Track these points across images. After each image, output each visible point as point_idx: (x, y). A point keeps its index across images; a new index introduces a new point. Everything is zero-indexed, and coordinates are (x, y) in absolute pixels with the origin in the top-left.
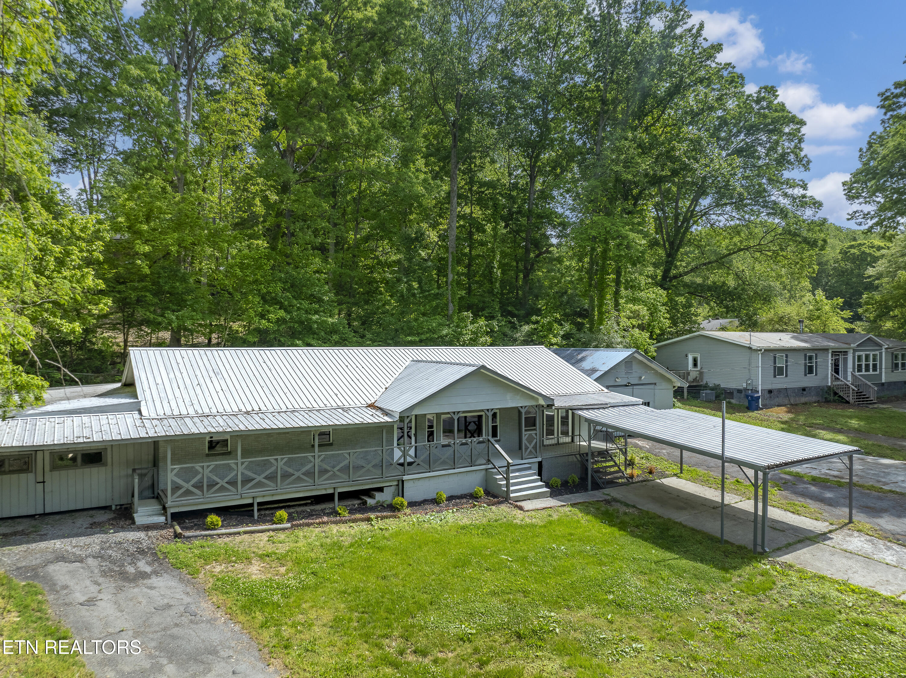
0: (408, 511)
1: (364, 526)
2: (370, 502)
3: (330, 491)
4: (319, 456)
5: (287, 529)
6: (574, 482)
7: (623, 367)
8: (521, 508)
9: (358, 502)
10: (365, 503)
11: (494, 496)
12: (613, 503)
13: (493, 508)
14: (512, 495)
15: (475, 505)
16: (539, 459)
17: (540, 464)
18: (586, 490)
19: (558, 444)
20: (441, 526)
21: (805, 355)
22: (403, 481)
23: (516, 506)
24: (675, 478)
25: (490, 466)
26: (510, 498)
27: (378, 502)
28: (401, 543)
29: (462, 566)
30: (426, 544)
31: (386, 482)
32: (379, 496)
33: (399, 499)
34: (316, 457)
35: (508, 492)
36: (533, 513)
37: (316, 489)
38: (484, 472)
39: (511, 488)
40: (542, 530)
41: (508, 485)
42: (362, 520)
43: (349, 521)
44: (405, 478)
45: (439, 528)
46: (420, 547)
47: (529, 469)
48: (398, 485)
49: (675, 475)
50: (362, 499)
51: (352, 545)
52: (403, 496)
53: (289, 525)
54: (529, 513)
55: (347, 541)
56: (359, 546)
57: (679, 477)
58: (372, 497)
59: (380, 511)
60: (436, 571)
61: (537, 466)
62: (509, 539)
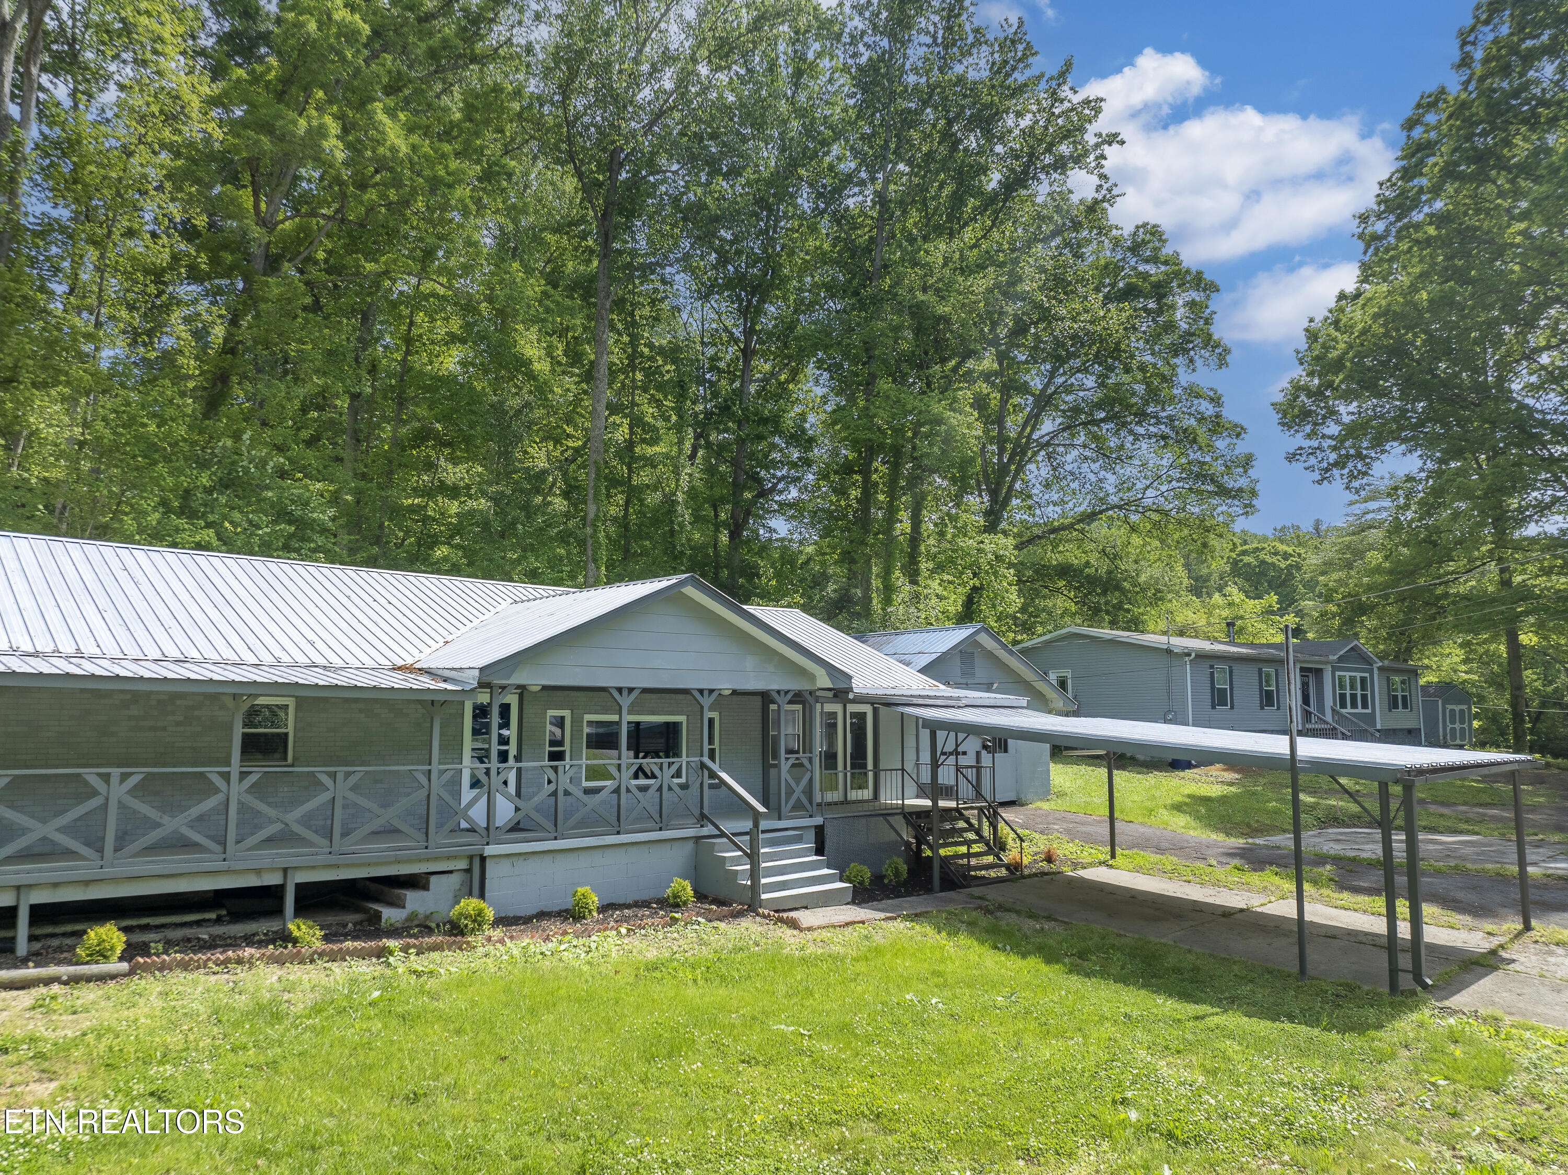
0: (497, 933)
1: (364, 969)
2: (390, 915)
3: (273, 879)
4: (243, 775)
5: (113, 977)
6: (897, 873)
7: (958, 662)
8: (793, 924)
9: (357, 917)
10: (378, 916)
11: (720, 903)
12: (999, 914)
13: (722, 925)
14: (764, 896)
15: (675, 921)
16: (818, 820)
17: (820, 831)
18: (929, 890)
19: (846, 802)
20: (589, 963)
21: (1260, 670)
22: (483, 859)
23: (781, 920)
24: (1103, 869)
25: (708, 830)
26: (761, 903)
27: (413, 916)
28: (474, 1004)
29: (670, 1056)
30: (550, 1006)
31: (436, 859)
32: (414, 901)
33: (471, 904)
34: (235, 777)
35: (755, 888)
36: (825, 934)
37: (228, 872)
38: (690, 845)
39: (763, 881)
40: (861, 967)
41: (754, 874)
42: (362, 955)
43: (321, 955)
44: (489, 850)
45: (586, 968)
46: (532, 1011)
47: (798, 839)
48: (468, 871)
49: (1103, 863)
50: (366, 911)
51: (317, 1010)
52: (482, 896)
53: (125, 966)
54: (815, 934)
55: (300, 1003)
56: (341, 1011)
57: (1111, 867)
58: (398, 904)
59: (415, 936)
60: (588, 1070)
61: (812, 835)
62: (782, 989)
